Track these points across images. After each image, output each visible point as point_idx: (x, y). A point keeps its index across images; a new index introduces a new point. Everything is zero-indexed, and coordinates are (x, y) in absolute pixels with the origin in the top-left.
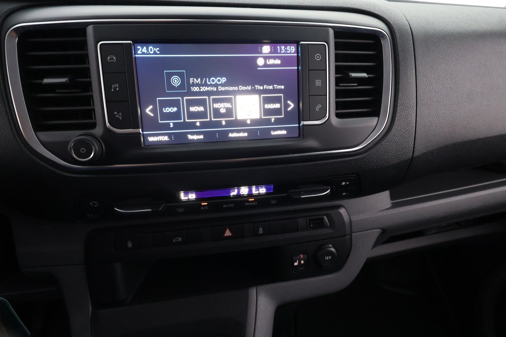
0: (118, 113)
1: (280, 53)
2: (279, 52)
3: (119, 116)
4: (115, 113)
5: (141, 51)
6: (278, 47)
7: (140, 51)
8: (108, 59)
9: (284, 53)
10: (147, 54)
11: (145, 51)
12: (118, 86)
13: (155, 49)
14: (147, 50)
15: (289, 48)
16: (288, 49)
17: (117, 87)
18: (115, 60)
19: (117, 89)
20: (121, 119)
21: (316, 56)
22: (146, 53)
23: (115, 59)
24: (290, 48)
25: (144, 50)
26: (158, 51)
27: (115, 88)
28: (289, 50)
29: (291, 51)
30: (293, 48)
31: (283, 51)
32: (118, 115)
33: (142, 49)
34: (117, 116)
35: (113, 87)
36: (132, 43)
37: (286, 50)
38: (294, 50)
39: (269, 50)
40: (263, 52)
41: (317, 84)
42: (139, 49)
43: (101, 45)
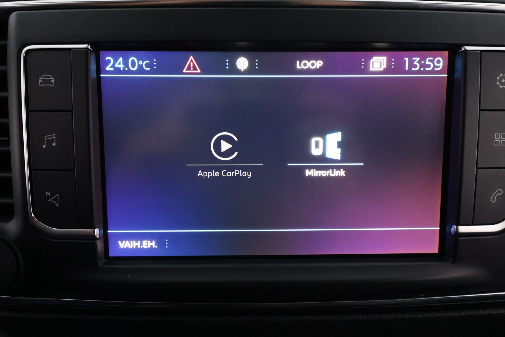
0: (52, 195)
1: (410, 72)
2: (407, 69)
3: (54, 200)
4: (47, 193)
5: (113, 66)
6: (407, 59)
7: (111, 67)
8: (40, 81)
9: (419, 72)
10: (124, 72)
11: (122, 66)
12: (55, 138)
13: (141, 62)
14: (126, 63)
15: (429, 61)
16: (427, 63)
17: (52, 141)
18: (52, 83)
19: (54, 144)
20: (58, 206)
21: (498, 78)
22: (122, 69)
23: (53, 81)
24: (432, 61)
25: (119, 64)
26: (147, 65)
27: (50, 142)
28: (429, 66)
29: (435, 67)
30: (438, 62)
31: (416, 66)
32: (52, 199)
33: (116, 60)
34: (49, 201)
35: (45, 139)
36: (89, 48)
37: (422, 66)
38: (441, 64)
39: (384, 66)
40: (372, 69)
41: (497, 143)
42: (109, 61)
43: (28, 52)
